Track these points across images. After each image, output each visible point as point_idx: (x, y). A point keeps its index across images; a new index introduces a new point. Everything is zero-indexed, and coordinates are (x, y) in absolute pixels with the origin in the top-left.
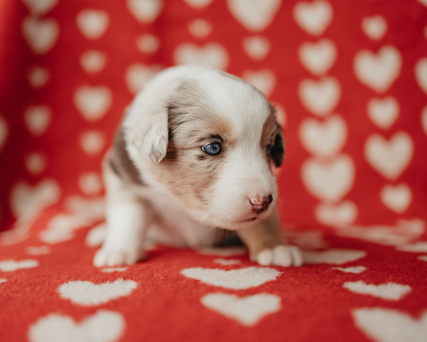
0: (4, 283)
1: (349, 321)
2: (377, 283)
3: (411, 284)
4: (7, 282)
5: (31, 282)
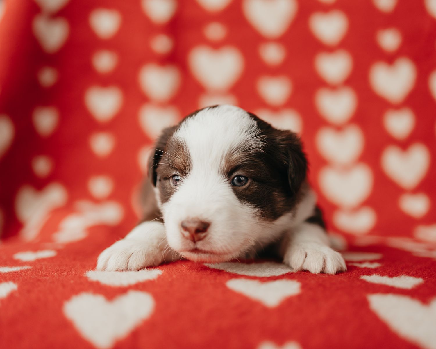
0: (30, 269)
1: (365, 304)
2: (391, 276)
3: (423, 277)
4: (32, 268)
5: (57, 269)
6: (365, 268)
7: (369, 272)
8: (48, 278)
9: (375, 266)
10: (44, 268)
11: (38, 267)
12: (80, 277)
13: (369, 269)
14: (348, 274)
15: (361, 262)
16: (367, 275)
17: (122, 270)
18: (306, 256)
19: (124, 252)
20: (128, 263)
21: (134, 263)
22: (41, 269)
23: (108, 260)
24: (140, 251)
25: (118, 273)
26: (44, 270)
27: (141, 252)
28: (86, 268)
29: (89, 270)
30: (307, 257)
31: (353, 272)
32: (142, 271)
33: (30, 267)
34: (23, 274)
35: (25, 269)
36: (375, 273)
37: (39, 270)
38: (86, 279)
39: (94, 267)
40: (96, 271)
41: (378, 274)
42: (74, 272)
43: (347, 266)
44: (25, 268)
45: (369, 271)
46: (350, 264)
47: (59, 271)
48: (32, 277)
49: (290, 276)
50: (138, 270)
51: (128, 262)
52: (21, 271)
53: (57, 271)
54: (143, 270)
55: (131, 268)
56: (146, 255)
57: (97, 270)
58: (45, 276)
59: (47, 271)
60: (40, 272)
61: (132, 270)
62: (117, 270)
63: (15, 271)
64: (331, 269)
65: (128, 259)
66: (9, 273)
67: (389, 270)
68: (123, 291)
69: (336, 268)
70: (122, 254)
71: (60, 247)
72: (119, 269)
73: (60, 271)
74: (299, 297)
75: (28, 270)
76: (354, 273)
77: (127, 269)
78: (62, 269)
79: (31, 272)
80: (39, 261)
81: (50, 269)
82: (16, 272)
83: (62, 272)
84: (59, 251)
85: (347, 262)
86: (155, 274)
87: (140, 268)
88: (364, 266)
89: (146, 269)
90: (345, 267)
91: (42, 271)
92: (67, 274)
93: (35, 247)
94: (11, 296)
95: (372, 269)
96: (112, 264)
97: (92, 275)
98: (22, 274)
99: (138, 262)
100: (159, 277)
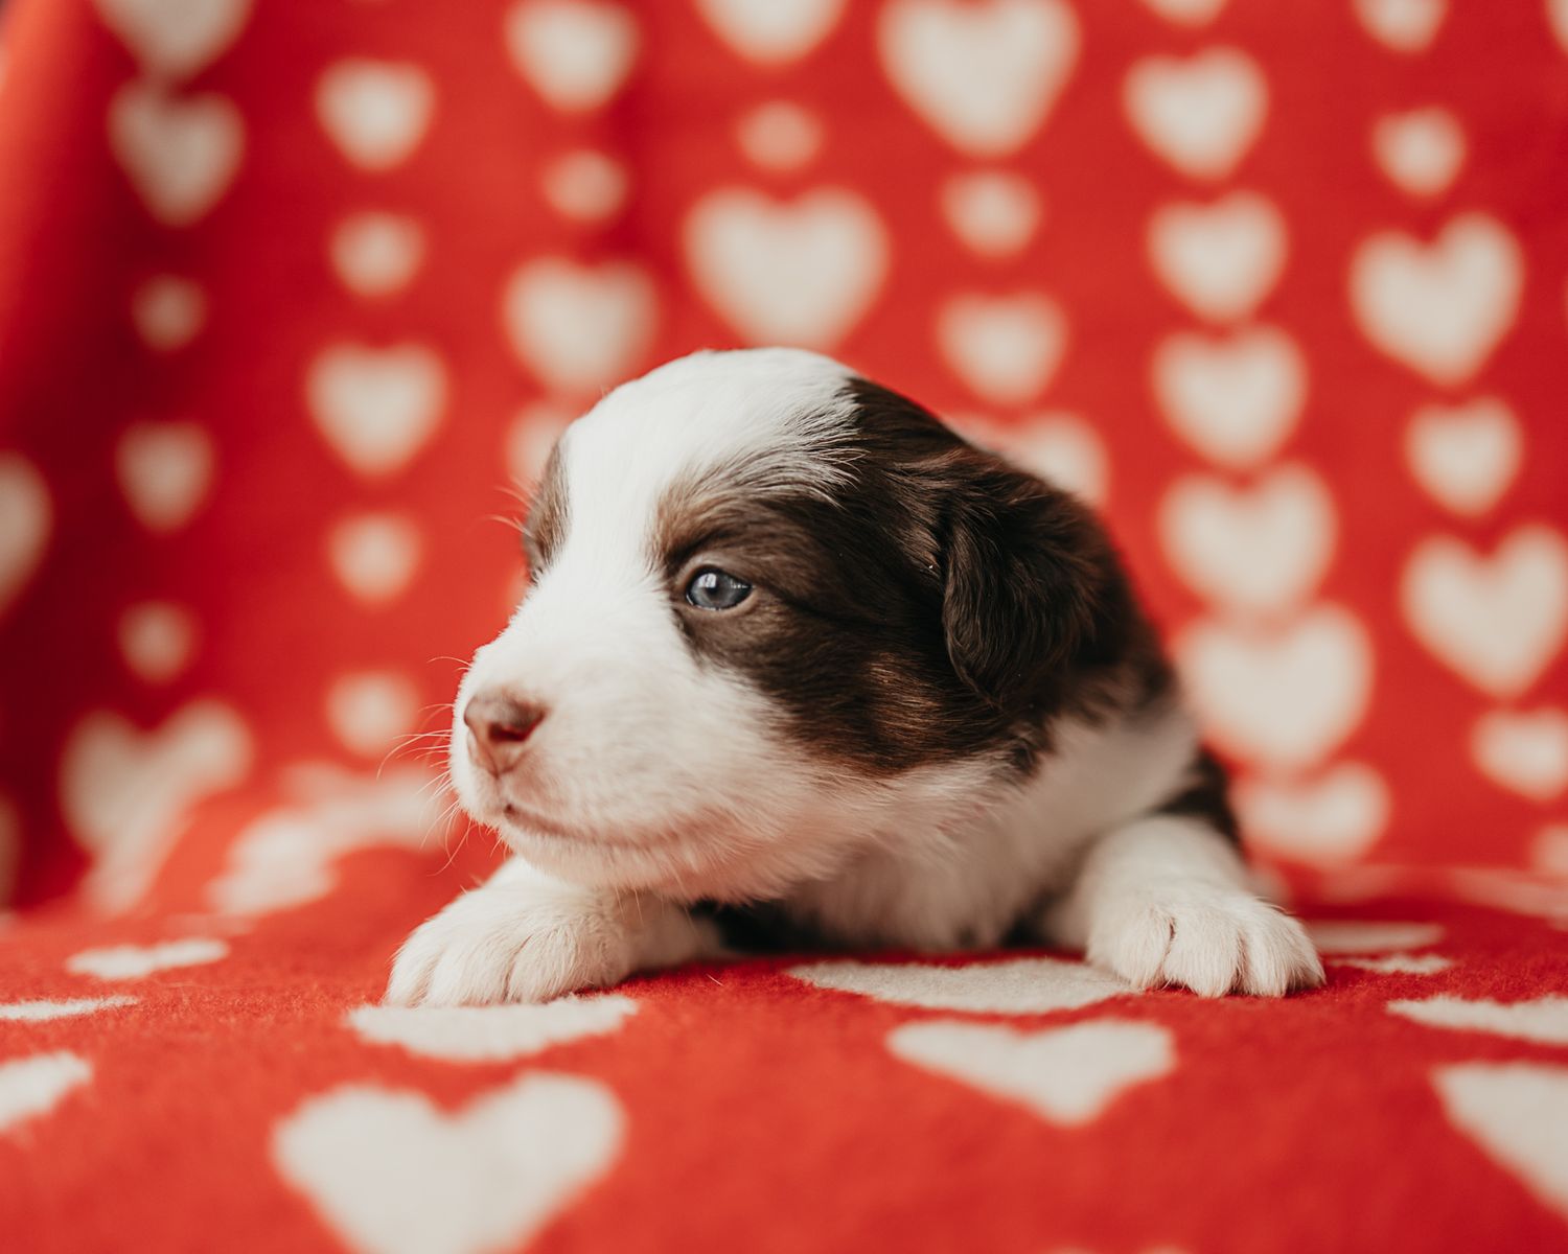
0: (133, 1007)
2: (1507, 995)
4: (142, 1003)
5: (236, 1003)
6: (1397, 975)
7: (1419, 988)
8: (206, 1036)
9: (1430, 965)
10: (186, 1001)
11: (166, 997)
12: (329, 1031)
13: (1413, 976)
14: (1337, 995)
15: (1375, 956)
16: (1412, 997)
17: (484, 1001)
18: (1172, 933)
19: (497, 935)
20: (507, 978)
21: (531, 975)
22: (175, 1004)
23: (434, 964)
24: (556, 930)
25: (472, 1014)
26: (187, 1009)
27: (560, 936)
28: (343, 999)
29: (357, 1004)
30: (1176, 936)
31: (1355, 990)
32: (560, 1003)
33: (131, 1001)
34: (111, 1024)
35: (114, 1005)
36: (1439, 990)
37: (170, 1009)
38: (351, 1036)
39: (376, 995)
40: (385, 1008)
41: (1453, 995)
42: (301, 1013)
43: (1327, 969)
44: (116, 1001)
45: (1417, 986)
46: (1337, 963)
47: (243, 1010)
48: (147, 1034)
49: (1121, 1008)
50: (546, 999)
51: (511, 971)
52: (102, 1015)
53: (236, 1013)
54: (562, 998)
55: (521, 995)
56: (577, 946)
57: (388, 1004)
58: (195, 1028)
59: (198, 1011)
60: (175, 1016)
61: (525, 999)
62: (467, 1003)
63: (77, 1015)
64: (1268, 978)
65: (512, 960)
66: (55, 1023)
67: (1491, 980)
68: (496, 1076)
69: (1284, 976)
70: (488, 944)
71: (239, 930)
72: (475, 1000)
73: (248, 1011)
74: (1174, 1084)
75: (127, 1010)
76: (1361, 994)
77: (505, 997)
78: (255, 1005)
79: (137, 1016)
80: (164, 976)
81: (210, 1003)
82: (81, 1020)
83: (255, 1014)
84: (237, 943)
85: (1325, 958)
86: (611, 1012)
87: (552, 993)
88: (1389, 966)
89: (573, 998)
90: (1317, 970)
91: (181, 1013)
92: (277, 1020)
93: (145, 930)
94: (71, 1107)
95: (1423, 978)
96: (448, 982)
97: (372, 1023)
98: (106, 1024)
99: (548, 970)
100: (630, 1024)
